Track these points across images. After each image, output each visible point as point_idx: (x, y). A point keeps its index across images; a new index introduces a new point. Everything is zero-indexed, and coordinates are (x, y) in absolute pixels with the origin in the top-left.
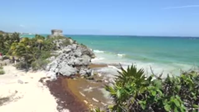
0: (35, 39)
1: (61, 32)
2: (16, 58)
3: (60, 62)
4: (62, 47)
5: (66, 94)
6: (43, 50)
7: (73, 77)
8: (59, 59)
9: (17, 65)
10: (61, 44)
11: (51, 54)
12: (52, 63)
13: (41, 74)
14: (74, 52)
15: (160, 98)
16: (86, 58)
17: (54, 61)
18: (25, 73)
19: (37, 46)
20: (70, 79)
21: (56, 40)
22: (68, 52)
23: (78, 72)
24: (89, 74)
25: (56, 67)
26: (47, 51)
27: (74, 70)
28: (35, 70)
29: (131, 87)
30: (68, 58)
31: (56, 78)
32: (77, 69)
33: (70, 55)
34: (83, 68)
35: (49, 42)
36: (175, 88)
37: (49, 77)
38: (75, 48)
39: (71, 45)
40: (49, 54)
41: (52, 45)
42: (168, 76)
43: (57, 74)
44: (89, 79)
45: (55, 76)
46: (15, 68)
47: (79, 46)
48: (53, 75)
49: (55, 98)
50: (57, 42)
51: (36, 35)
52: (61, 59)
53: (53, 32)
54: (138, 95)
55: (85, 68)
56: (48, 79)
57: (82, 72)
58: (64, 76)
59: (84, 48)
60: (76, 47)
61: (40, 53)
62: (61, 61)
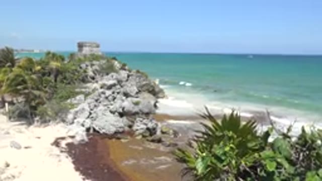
0: (46, 61)
1: (98, 46)
2: (8, 99)
3: (95, 106)
4: (98, 77)
5: (106, 171)
6: (62, 82)
7: (119, 135)
8: (93, 100)
9: (9, 111)
10: (96, 70)
11: (78, 90)
12: (80, 107)
13: (56, 130)
14: (122, 87)
15: (287, 175)
16: (146, 99)
17: (83, 104)
18: (26, 128)
19: (49, 74)
20: (114, 140)
21: (88, 63)
22: (110, 87)
23: (130, 127)
24: (152, 131)
25: (87, 116)
26: (69, 83)
27: (122, 123)
28: (45, 122)
29: (225, 154)
30: (110, 98)
31: (86, 139)
32: (129, 120)
33: (113, 93)
34: (141, 119)
35: (74, 68)
36: (315, 155)
37: (73, 137)
38: (124, 78)
39: (116, 72)
40: (72, 90)
41: (78, 72)
42: (303, 130)
43: (88, 130)
44: (153, 141)
45: (85, 134)
46: (5, 118)
47: (132, 75)
48: (81, 132)
49: (83, 177)
50: (89, 68)
51: (48, 53)
52: (97, 101)
53: (81, 46)
54: (242, 168)
55: (144, 119)
56: (70, 141)
57: (138, 126)
58: (101, 134)
59: (142, 79)
60: (126, 75)
61: (55, 89)
62: (96, 104)
